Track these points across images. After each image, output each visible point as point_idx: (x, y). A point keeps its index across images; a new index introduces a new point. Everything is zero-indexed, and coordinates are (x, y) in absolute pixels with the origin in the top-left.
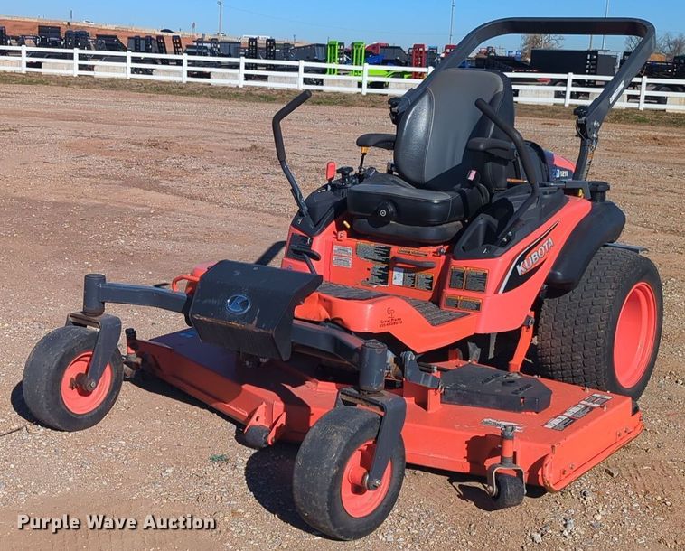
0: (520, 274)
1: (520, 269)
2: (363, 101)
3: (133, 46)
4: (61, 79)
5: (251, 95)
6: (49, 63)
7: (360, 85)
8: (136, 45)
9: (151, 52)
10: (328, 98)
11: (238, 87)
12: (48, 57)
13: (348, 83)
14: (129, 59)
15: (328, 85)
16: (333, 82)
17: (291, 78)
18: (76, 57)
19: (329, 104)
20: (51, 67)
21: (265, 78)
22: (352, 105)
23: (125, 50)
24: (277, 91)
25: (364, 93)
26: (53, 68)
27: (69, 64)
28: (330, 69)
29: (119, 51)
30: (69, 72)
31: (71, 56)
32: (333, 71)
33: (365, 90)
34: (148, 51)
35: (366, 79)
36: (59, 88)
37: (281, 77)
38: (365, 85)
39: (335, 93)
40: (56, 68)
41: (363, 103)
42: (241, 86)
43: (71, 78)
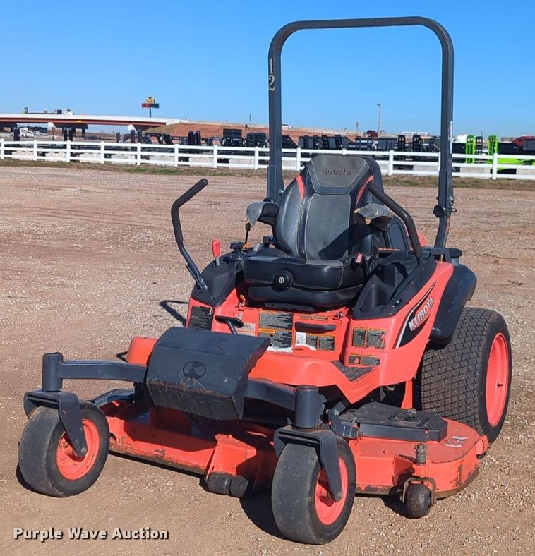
0: (412, 330)
1: (411, 325)
2: (492, 184)
3: (303, 144)
4: (244, 172)
5: (398, 181)
6: (235, 159)
7: (491, 172)
8: (305, 144)
9: (317, 149)
10: (463, 182)
11: (387, 175)
12: (235, 154)
13: (482, 170)
14: (299, 155)
15: (464, 172)
16: (469, 170)
17: (433, 167)
18: (257, 154)
19: (463, 187)
20: (236, 163)
21: (410, 167)
22: (482, 188)
23: (296, 147)
24: (420, 177)
25: (494, 178)
26: (238, 163)
27: (251, 160)
28: (468, 159)
29: (290, 148)
30: (251, 166)
31: (252, 153)
32: (470, 161)
33: (495, 176)
34: (314, 148)
35: (496, 166)
36: (244, 178)
37: (423, 166)
38: (495, 171)
39: (469, 178)
40: (240, 163)
41: (492, 186)
42: (390, 174)
43: (253, 171)
